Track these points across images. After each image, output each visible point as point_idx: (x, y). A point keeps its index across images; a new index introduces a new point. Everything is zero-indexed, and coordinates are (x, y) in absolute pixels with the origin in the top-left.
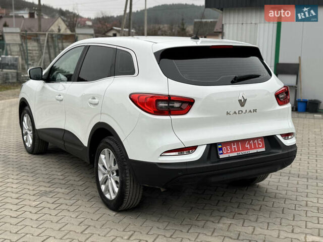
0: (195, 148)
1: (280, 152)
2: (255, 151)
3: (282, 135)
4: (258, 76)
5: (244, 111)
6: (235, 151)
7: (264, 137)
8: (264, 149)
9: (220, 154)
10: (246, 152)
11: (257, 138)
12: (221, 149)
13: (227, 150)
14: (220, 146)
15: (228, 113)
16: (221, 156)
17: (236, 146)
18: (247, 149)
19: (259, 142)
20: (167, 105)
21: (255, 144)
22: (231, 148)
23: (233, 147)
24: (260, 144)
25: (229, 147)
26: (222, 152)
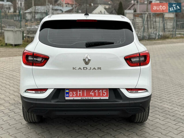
0: (46, 90)
1: (121, 102)
2: (98, 98)
3: (127, 89)
4: (113, 43)
5: (89, 68)
6: (80, 96)
7: (109, 88)
8: (107, 98)
9: (66, 96)
10: (90, 98)
11: (103, 89)
12: (68, 93)
13: (73, 94)
14: (67, 91)
15: (74, 68)
16: (67, 98)
17: (81, 93)
18: (91, 96)
19: (104, 92)
20: (32, 59)
21: (99, 93)
22: (77, 94)
23: (78, 93)
24: (104, 94)
25: (75, 92)
26: (68, 95)
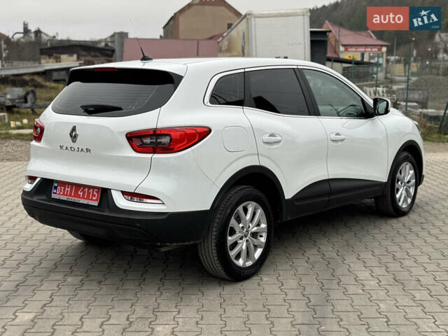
0: (35, 178)
2: (86, 202)
3: (124, 193)
6: (66, 195)
7: (102, 188)
8: (96, 204)
9: (53, 193)
10: (76, 200)
12: (56, 188)
13: (61, 190)
14: (56, 185)
16: (54, 196)
17: (69, 190)
18: (79, 197)
19: (95, 193)
21: (89, 193)
22: (64, 190)
23: (67, 189)
24: (95, 196)
25: (63, 188)
26: (55, 191)
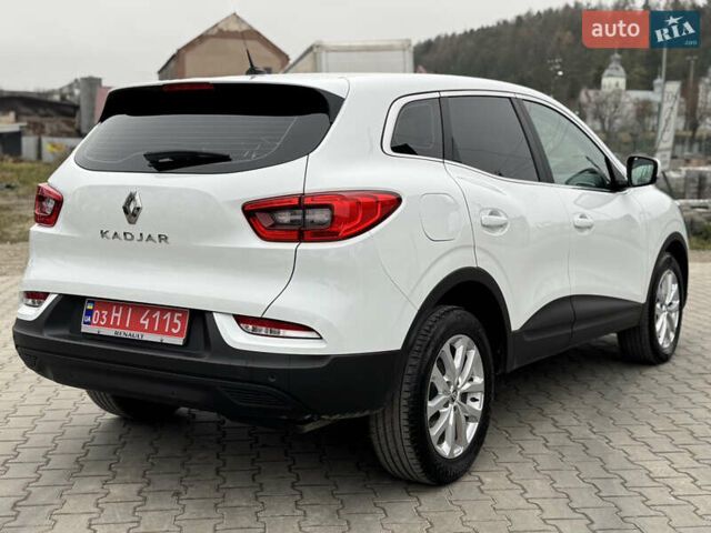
0: (43, 296)
1: (206, 358)
2: (157, 338)
6: (114, 326)
7: (190, 309)
8: (179, 341)
9: (84, 322)
10: (136, 335)
11: (173, 310)
12: (90, 313)
13: (101, 315)
14: (90, 307)
16: (85, 329)
17: (119, 315)
18: (141, 328)
19: (175, 321)
21: (162, 322)
22: (109, 317)
23: (114, 314)
24: (176, 326)
25: (105, 313)
26: (89, 319)
